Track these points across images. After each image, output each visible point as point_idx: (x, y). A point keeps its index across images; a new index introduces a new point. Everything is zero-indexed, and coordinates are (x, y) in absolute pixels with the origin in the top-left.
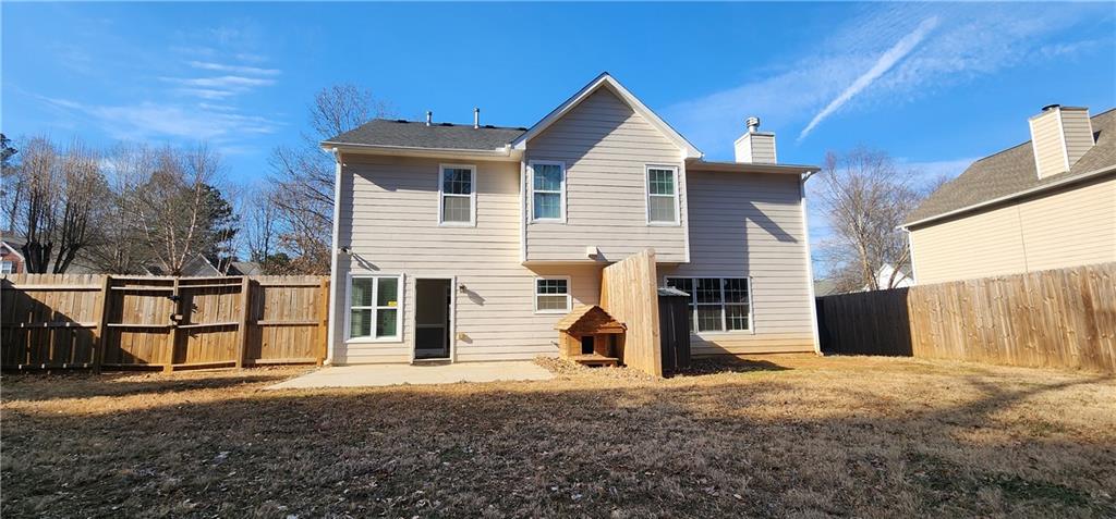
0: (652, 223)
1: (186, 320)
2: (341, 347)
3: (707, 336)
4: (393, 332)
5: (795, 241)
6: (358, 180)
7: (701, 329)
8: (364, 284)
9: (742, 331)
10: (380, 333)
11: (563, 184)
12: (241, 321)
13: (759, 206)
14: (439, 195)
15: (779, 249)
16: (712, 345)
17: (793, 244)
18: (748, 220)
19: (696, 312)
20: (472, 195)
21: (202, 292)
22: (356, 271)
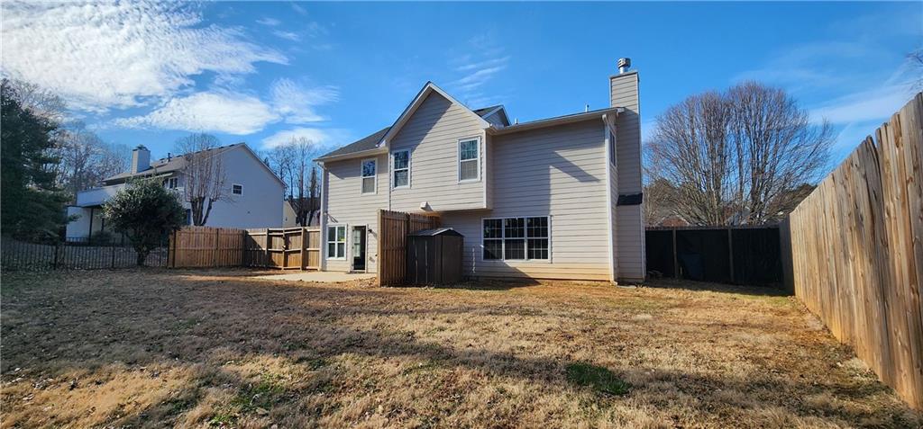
0: (461, 181)
1: (287, 248)
2: (324, 262)
3: (513, 263)
4: (343, 256)
5: (597, 180)
6: (331, 175)
7: (506, 258)
8: (332, 230)
9: (542, 260)
10: (339, 256)
11: (409, 163)
12: (301, 249)
13: (562, 153)
14: (361, 178)
15: (579, 190)
16: (515, 271)
17: (595, 183)
18: (551, 167)
19: (503, 245)
20: (375, 176)
21: (292, 235)
22: (331, 224)
